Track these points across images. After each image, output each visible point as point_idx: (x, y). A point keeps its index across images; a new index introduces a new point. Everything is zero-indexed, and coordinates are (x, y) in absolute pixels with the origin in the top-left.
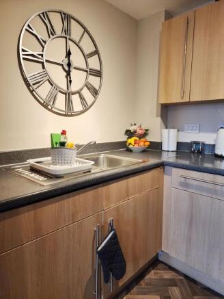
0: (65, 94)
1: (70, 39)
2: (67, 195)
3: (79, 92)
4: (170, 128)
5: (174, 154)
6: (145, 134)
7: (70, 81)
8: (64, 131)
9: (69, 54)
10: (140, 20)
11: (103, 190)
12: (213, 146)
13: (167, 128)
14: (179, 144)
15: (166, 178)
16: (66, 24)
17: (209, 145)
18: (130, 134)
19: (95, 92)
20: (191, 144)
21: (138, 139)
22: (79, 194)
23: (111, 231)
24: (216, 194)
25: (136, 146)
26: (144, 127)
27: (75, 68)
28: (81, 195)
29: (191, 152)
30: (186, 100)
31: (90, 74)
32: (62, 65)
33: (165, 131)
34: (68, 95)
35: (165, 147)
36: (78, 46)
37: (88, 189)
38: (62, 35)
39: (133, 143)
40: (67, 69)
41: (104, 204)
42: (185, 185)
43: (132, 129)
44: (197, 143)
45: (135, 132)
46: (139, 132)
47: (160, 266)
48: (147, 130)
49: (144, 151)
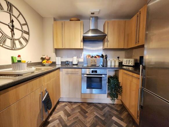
0: (11, 39)
1: (12, 15)
2: (29, 81)
3: (18, 39)
4: (58, 57)
5: (60, 65)
6: (49, 59)
7: (14, 34)
8: (19, 55)
9: (12, 21)
10: (44, 17)
11: (42, 78)
12: (72, 62)
13: (57, 57)
14: (62, 62)
15: (61, 73)
16: (9, 7)
17: (71, 62)
18: (43, 59)
19: (27, 41)
20: (65, 62)
21: (47, 61)
22: (34, 80)
23: (46, 93)
24: (76, 74)
25: (47, 63)
26: (49, 56)
27: (16, 29)
28: (35, 81)
29: (66, 64)
30: (64, 47)
31: (24, 33)
32: (9, 26)
33: (57, 58)
34: (13, 40)
35: (57, 63)
36: (17, 19)
37: (37, 78)
38: (8, 12)
39: (45, 62)
40: (11, 28)
41: (43, 83)
42: (67, 73)
43: (44, 57)
44: (67, 61)
45: (45, 58)
46: (47, 58)
47: (60, 103)
48: (50, 58)
49: (50, 65)
